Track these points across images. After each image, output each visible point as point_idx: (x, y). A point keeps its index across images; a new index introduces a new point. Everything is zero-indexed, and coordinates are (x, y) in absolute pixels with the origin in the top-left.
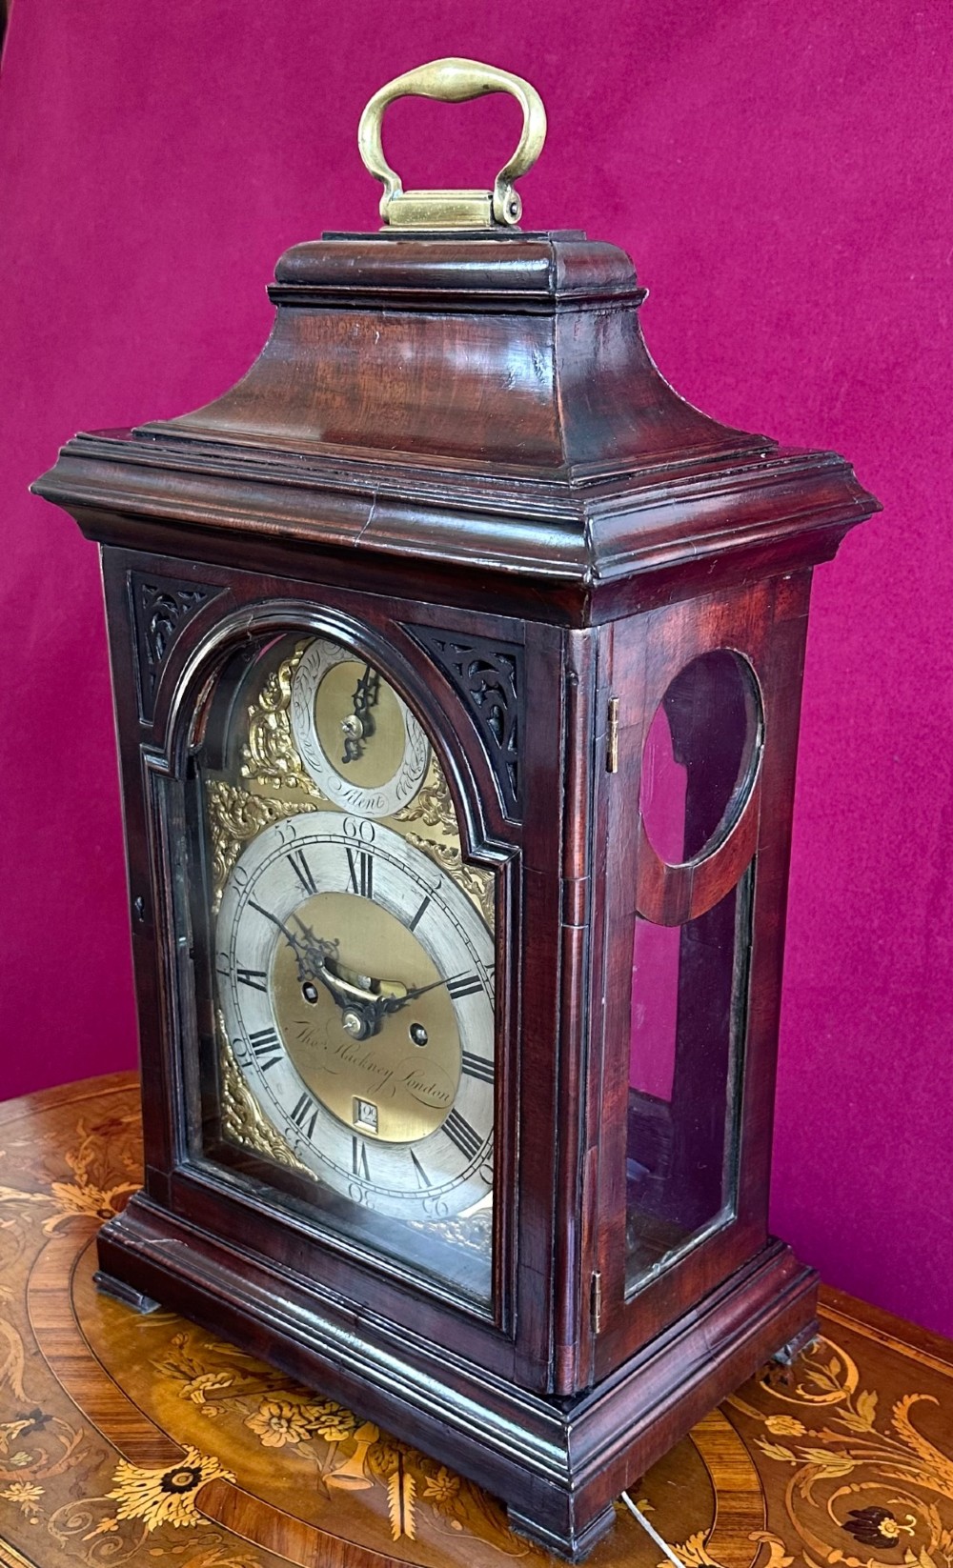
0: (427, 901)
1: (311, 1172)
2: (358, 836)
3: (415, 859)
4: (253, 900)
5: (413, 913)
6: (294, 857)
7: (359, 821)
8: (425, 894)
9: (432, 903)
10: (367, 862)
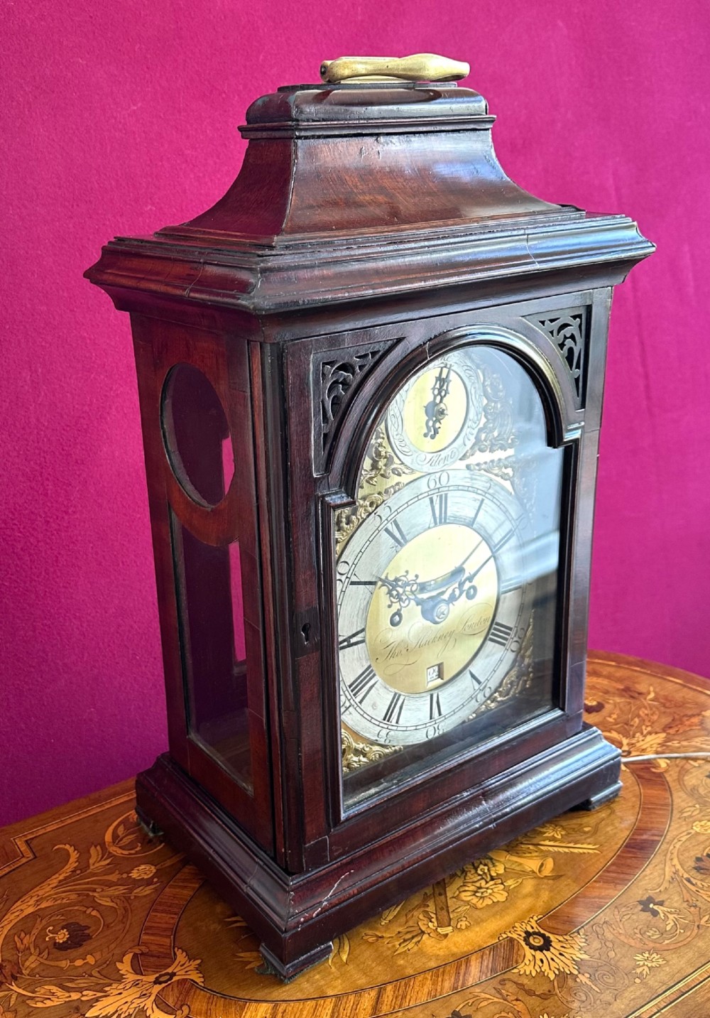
0: (483, 500)
1: (397, 748)
2: (438, 486)
3: (476, 479)
4: (354, 579)
5: (473, 516)
6: (390, 528)
7: (438, 475)
8: (480, 498)
9: (486, 501)
10: (444, 500)
